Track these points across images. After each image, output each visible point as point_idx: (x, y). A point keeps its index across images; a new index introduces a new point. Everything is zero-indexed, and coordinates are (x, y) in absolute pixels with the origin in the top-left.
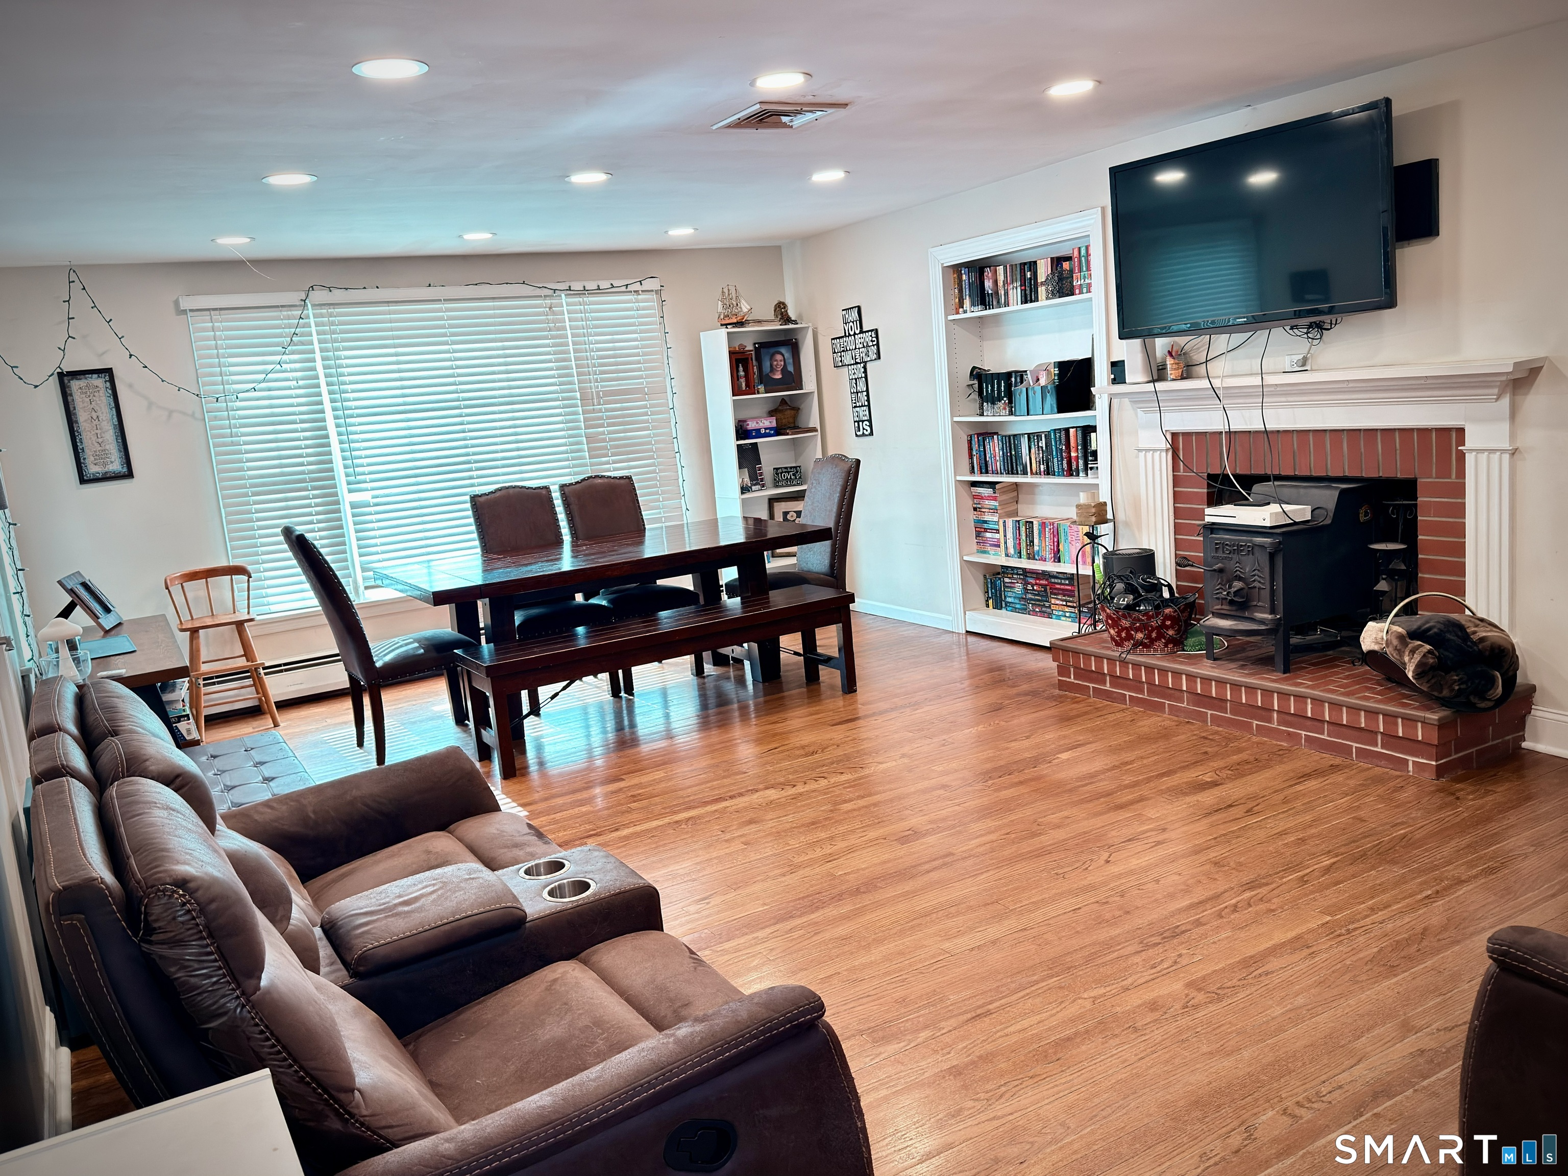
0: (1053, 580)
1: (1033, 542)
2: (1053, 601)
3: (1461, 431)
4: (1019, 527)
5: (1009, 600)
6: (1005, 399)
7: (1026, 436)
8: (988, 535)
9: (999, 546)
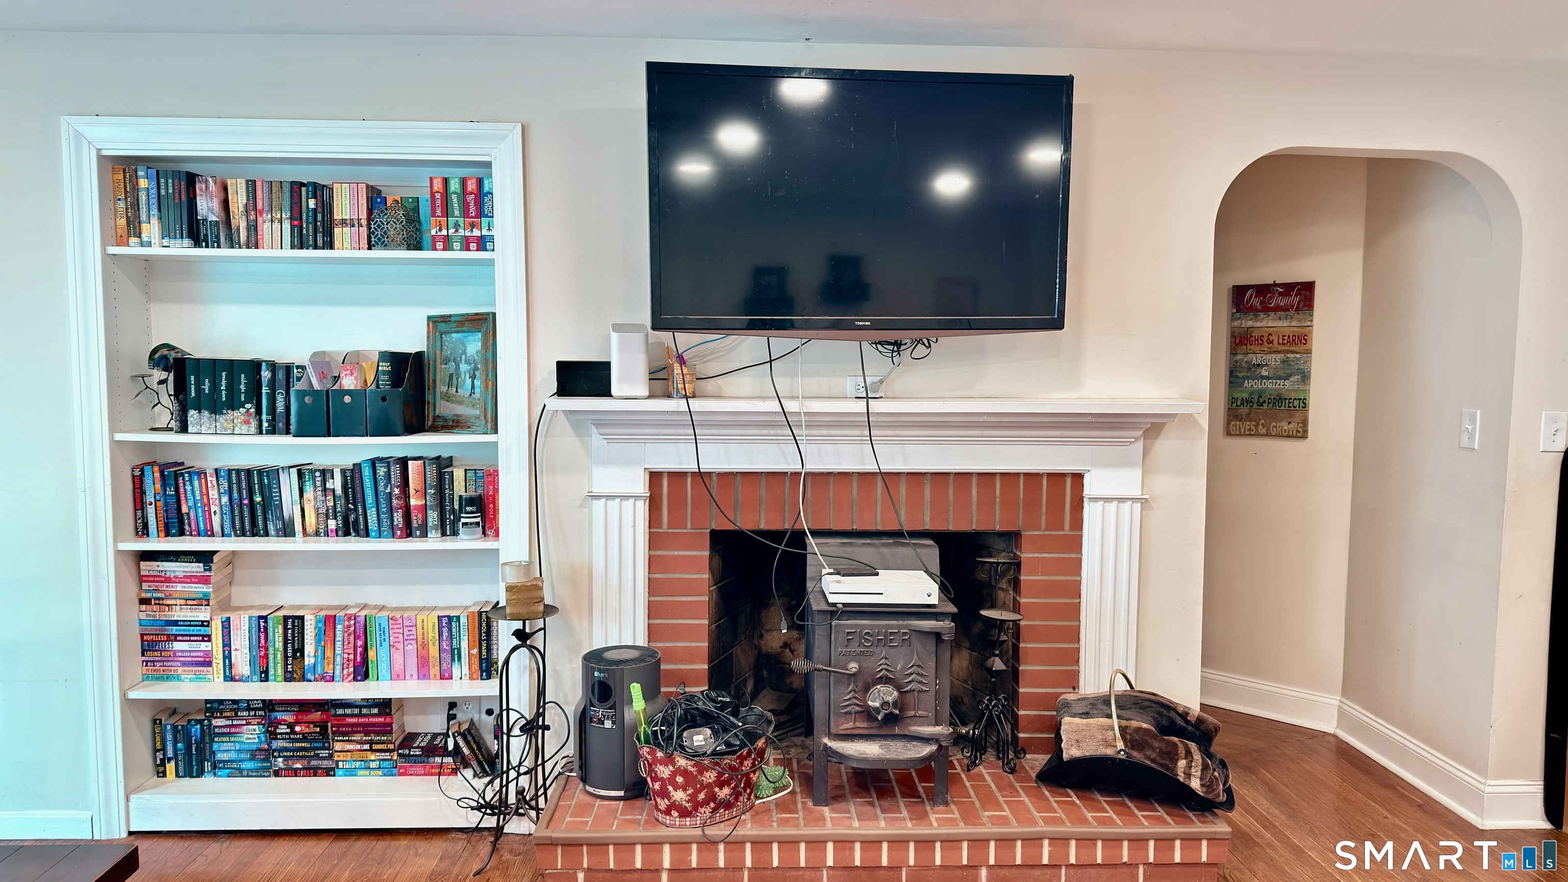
0: (340, 711)
1: (302, 650)
2: (338, 746)
3: (1078, 478)
4: (266, 628)
5: (219, 756)
6: (248, 406)
7: (294, 471)
8: (178, 646)
9: (209, 664)
